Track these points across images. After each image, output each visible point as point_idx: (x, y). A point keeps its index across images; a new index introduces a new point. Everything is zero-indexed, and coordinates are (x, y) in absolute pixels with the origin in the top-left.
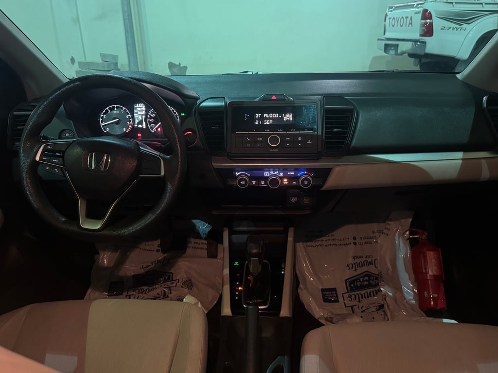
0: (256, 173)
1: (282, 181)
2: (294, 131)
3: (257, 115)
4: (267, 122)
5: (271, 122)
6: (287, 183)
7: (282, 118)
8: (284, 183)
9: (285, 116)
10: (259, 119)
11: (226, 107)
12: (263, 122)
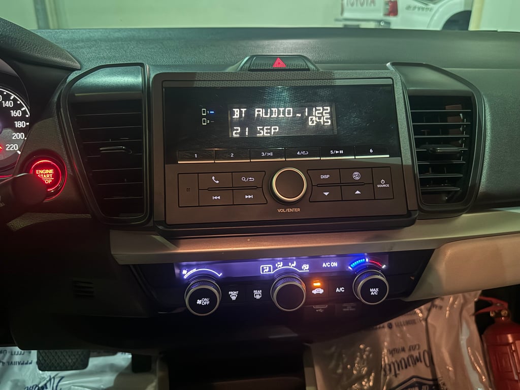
0: (239, 269)
1: (310, 288)
2: (339, 155)
3: (237, 111)
4: (263, 132)
5: (275, 130)
6: (321, 291)
7: (304, 120)
8: (314, 292)
9: (310, 114)
10: (242, 123)
11: (146, 90)
12: (253, 131)
